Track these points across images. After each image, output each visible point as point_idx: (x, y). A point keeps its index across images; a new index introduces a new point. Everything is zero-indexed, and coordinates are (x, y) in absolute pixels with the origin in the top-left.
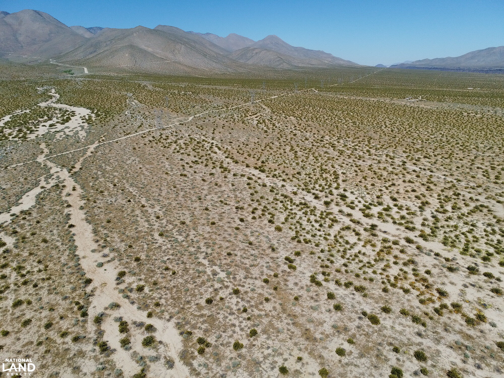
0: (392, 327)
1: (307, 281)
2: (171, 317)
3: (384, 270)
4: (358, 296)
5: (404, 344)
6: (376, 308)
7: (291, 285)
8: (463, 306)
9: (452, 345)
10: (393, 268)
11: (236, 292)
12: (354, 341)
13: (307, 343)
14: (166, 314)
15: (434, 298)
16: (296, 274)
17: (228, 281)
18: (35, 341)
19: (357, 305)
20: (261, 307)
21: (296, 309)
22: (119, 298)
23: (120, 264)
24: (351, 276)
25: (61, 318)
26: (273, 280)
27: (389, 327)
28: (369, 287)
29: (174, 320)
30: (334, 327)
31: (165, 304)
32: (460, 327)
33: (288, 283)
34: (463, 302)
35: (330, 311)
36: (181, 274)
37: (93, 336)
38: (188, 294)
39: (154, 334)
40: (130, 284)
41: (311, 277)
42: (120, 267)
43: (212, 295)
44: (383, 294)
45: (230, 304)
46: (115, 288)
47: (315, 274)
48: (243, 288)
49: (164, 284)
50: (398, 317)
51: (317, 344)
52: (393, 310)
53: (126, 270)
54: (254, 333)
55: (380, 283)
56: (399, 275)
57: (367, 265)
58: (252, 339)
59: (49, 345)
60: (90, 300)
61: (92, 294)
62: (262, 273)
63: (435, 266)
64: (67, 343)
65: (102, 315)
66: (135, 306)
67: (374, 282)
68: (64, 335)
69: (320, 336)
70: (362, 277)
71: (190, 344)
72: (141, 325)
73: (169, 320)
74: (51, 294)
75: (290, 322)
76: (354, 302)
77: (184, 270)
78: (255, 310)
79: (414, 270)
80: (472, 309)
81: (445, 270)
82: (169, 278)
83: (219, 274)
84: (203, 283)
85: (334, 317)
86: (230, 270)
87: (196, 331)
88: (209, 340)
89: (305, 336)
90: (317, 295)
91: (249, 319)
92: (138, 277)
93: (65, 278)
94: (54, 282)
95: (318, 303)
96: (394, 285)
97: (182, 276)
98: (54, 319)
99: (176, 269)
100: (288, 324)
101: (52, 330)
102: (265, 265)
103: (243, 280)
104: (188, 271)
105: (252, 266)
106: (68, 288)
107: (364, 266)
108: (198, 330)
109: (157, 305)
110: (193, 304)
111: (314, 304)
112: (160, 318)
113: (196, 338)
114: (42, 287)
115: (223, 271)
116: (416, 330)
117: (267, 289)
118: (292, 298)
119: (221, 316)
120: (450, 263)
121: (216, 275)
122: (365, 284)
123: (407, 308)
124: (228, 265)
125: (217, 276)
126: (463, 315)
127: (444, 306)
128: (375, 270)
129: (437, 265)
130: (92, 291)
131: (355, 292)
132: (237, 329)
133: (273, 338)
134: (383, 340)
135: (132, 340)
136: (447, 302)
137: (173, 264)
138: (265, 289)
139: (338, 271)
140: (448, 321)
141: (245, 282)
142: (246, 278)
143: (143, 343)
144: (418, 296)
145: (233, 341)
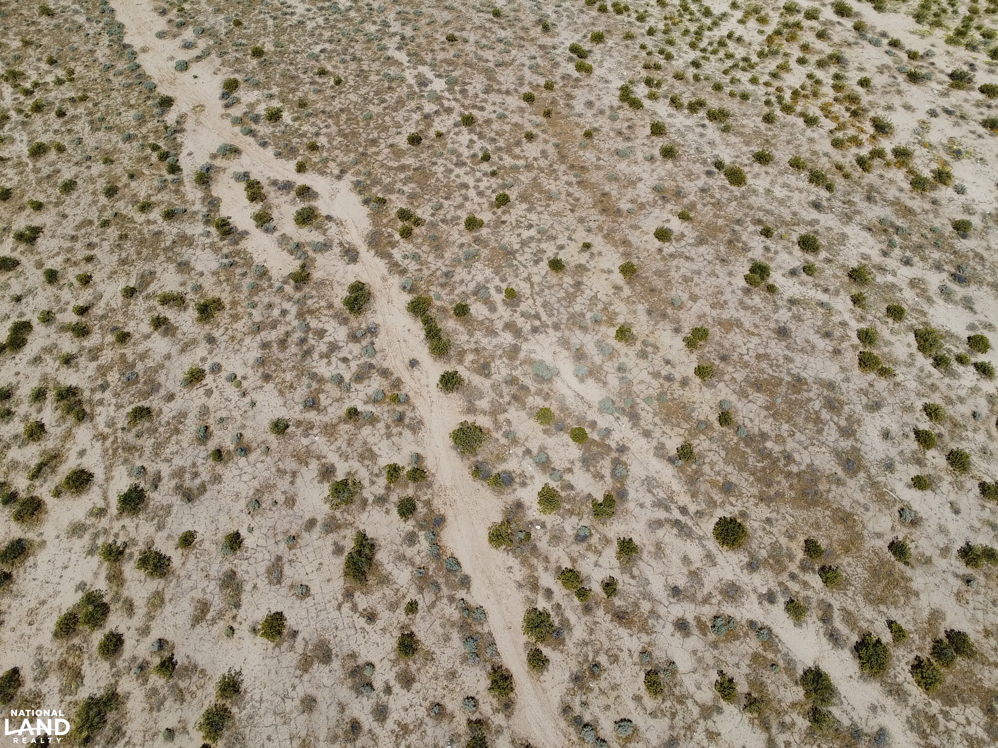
0: (768, 192)
1: (612, 99)
2: (343, 172)
3: (774, 75)
4: (712, 130)
5: (785, 223)
6: (744, 154)
7: (579, 106)
8: (916, 153)
9: (871, 226)
10: (794, 71)
11: (468, 121)
12: (692, 215)
13: (602, 218)
14: (332, 165)
15: (863, 137)
16: (592, 82)
17: (451, 97)
18: (96, 220)
19: (707, 148)
20: (517, 151)
21: (587, 155)
22: (236, 135)
23: (222, 64)
24: (704, 87)
25: (132, 176)
26: (544, 95)
27: (761, 190)
28: (737, 111)
29: (349, 177)
30: (656, 189)
31: (327, 146)
32: (898, 194)
33: (574, 103)
34: (917, 147)
35: (652, 159)
36: (352, 83)
37: (199, 207)
38: (372, 126)
39: (314, 204)
40: (251, 106)
41: (622, 89)
42: (224, 70)
43: (420, 128)
44: (763, 126)
45: (456, 146)
46: (222, 116)
47: (631, 82)
48: (481, 113)
49: (320, 106)
50: (782, 173)
51: (621, 219)
52: (776, 159)
53: (239, 77)
54: (503, 200)
55: (761, 104)
56: (803, 87)
57: (741, 64)
58: (499, 211)
59: (122, 226)
60: (179, 140)
61: (179, 129)
62: (521, 80)
63: (881, 69)
64: (155, 222)
65: (208, 170)
66: (270, 151)
67: (750, 101)
68: (145, 207)
69: (629, 206)
70: (727, 90)
71: (385, 221)
72: (287, 186)
73: (339, 178)
74: (99, 129)
75: (574, 180)
76: (702, 141)
77: (358, 76)
78: (505, 156)
79: (837, 77)
80: (931, 160)
81: (901, 78)
82: (329, 93)
83: (431, 82)
84: (400, 103)
85: (659, 170)
86: (454, 74)
87: (393, 197)
88: (419, 213)
89: (599, 206)
90: (629, 127)
91: (494, 174)
92: (266, 92)
93: (117, 98)
94: (96, 105)
95: (630, 144)
96: (787, 109)
97: (356, 88)
98: (118, 179)
99: (341, 72)
100: (569, 184)
101: (120, 199)
102: (528, 63)
103: (481, 95)
104: (366, 77)
105: (500, 65)
106: (128, 117)
107: (735, 66)
108: (397, 195)
109: (313, 147)
110: (383, 146)
111: (621, 145)
112: (323, 173)
113: (395, 210)
114: (74, 117)
115: (439, 76)
116: (813, 197)
117: (530, 114)
118: (580, 132)
119: (439, 170)
120: (915, 63)
121: (426, 85)
122: (730, 104)
123: (805, 154)
124: (449, 62)
125: (429, 88)
126: (911, 172)
127: (878, 154)
128: (757, 75)
129: (888, 67)
130: (178, 122)
131: (707, 122)
132: (472, 193)
133: (539, 209)
134: (746, 215)
135: (275, 214)
136: (887, 145)
137: (333, 63)
138: (526, 115)
139: (679, 77)
140: (877, 182)
141: (485, 101)
142: (487, 91)
143: (296, 220)
144: (831, 132)
145: (464, 216)
